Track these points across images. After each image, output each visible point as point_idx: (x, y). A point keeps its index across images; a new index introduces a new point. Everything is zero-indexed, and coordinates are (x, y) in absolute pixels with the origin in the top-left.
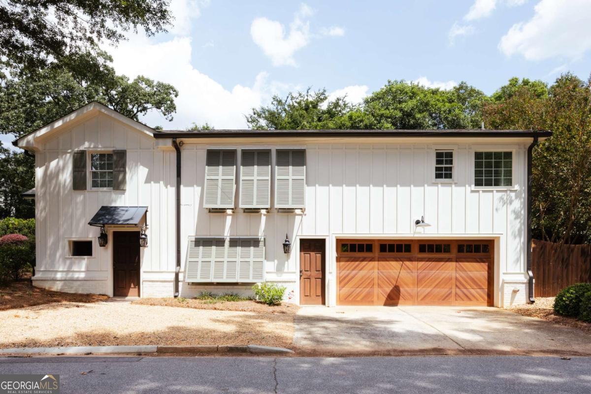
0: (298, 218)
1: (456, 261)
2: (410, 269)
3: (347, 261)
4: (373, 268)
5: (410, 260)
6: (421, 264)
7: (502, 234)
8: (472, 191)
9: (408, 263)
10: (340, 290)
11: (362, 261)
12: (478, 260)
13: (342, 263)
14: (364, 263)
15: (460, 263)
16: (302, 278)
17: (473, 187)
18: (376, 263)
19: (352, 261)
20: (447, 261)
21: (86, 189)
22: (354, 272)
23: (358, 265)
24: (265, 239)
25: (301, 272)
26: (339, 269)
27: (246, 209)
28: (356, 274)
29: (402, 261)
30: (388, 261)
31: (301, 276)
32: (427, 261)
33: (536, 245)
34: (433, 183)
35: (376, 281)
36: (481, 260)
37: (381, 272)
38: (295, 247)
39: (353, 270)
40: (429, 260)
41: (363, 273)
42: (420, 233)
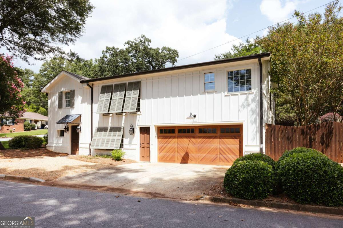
0: (138, 116)
1: (220, 138)
2: (194, 143)
3: (163, 138)
4: (175, 142)
5: (194, 137)
6: (200, 140)
7: (244, 121)
8: (226, 96)
9: (193, 139)
10: (159, 154)
11: (170, 138)
12: (233, 137)
13: (160, 140)
14: (171, 139)
15: (222, 139)
16: (141, 147)
17: (226, 93)
18: (176, 139)
19: (165, 138)
20: (214, 138)
21: (62, 108)
22: (166, 144)
23: (168, 140)
24: (124, 128)
25: (140, 144)
26: (159, 143)
27: (118, 113)
28: (167, 146)
29: (189, 138)
30: (182, 138)
31: (140, 146)
32: (203, 138)
33: (268, 127)
34: (203, 93)
35: (176, 150)
36: (235, 138)
37: (179, 144)
38: (137, 131)
39: (165, 143)
40: (204, 137)
41: (170, 145)
42: (196, 122)
